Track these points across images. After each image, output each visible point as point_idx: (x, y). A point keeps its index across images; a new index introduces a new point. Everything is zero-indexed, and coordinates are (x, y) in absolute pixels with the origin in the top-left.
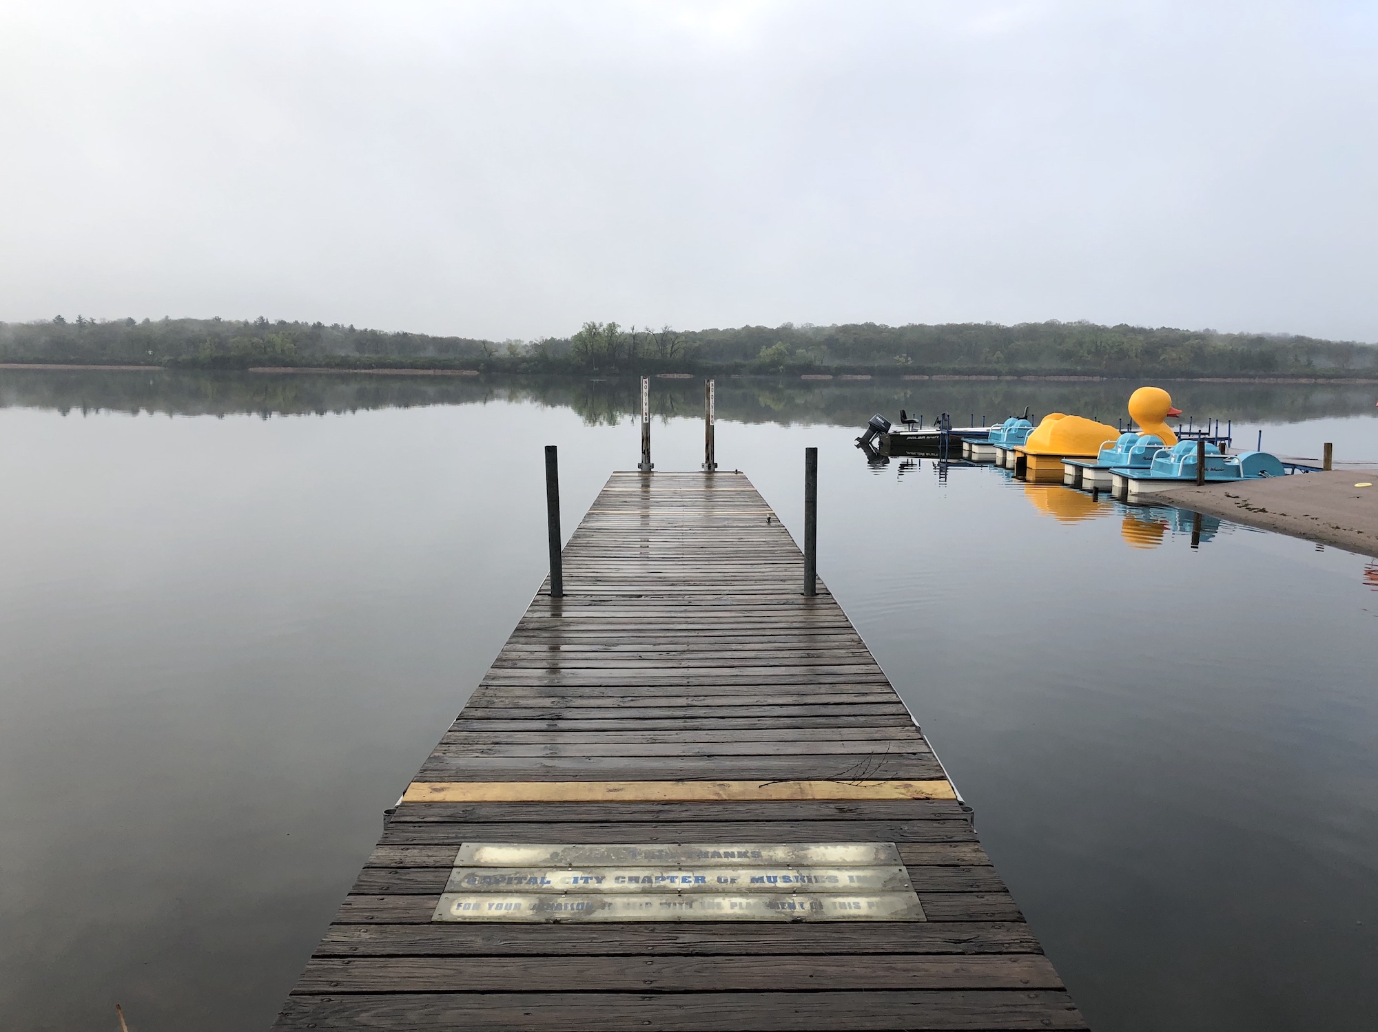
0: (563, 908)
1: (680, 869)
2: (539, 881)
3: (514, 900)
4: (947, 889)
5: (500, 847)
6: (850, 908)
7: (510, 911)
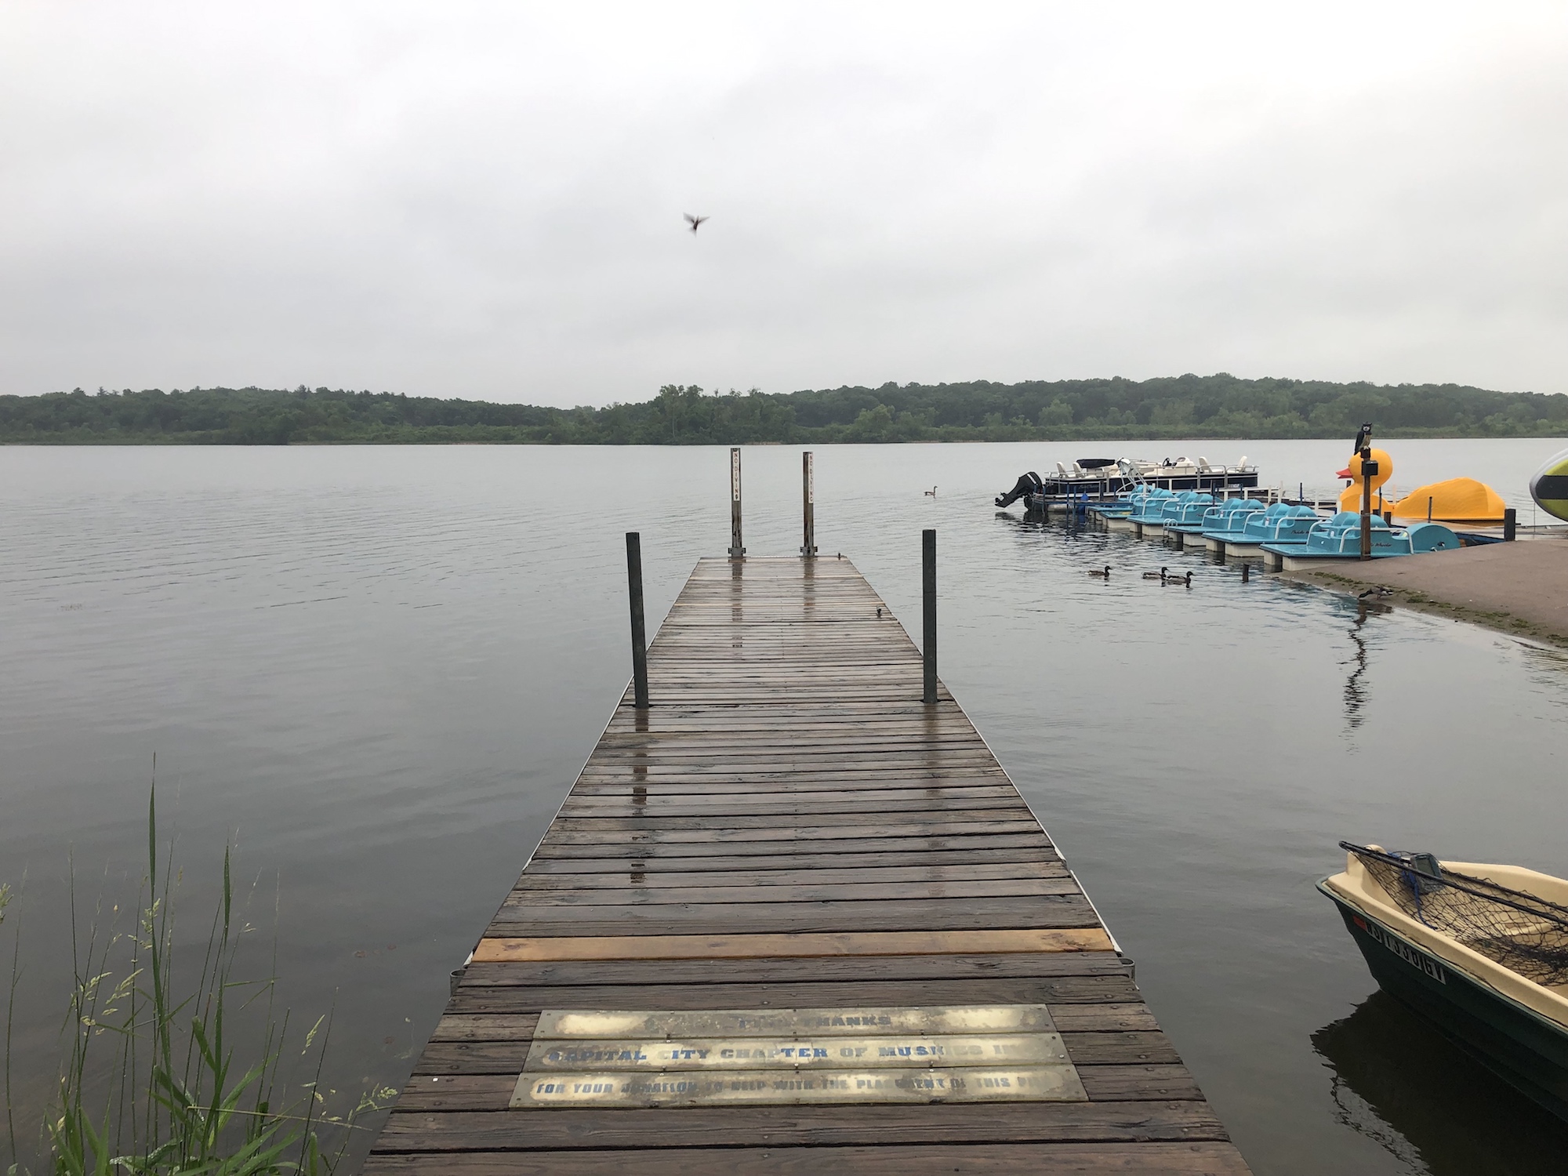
0: (662, 1088)
1: (796, 1040)
2: (633, 1056)
3: (604, 1081)
4: (1110, 1060)
5: (586, 1015)
6: (998, 1085)
7: (601, 1094)
